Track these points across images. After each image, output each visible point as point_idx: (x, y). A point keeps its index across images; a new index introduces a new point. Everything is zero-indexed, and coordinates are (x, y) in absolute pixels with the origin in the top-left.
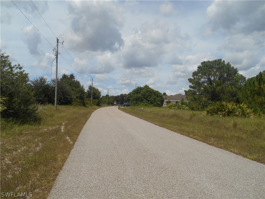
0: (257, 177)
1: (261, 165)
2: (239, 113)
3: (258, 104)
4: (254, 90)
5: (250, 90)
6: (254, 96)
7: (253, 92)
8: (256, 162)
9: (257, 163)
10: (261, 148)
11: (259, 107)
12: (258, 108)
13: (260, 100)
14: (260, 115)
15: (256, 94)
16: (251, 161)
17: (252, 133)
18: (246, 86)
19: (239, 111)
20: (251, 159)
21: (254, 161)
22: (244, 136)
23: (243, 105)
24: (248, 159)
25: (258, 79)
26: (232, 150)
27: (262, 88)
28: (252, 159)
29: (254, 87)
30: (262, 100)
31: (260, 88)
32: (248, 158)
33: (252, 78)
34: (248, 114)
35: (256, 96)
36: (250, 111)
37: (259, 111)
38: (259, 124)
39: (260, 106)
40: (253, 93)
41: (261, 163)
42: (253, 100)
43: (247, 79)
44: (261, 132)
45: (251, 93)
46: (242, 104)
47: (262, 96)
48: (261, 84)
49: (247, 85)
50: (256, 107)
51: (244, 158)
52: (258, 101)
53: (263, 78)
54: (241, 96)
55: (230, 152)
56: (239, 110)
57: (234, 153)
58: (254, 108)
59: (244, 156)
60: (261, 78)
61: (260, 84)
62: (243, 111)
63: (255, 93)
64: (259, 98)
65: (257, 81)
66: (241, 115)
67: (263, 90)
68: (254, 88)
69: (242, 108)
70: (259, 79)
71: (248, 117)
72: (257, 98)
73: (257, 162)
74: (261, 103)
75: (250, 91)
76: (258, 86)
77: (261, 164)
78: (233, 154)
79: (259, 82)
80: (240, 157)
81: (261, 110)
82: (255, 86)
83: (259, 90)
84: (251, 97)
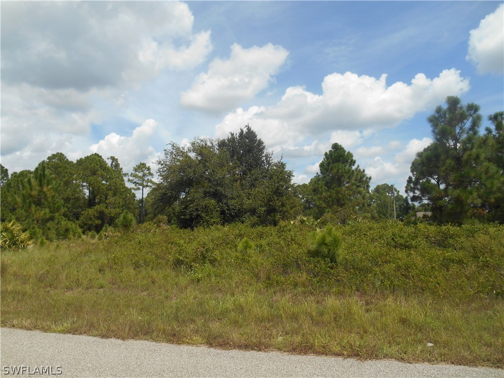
0: (89, 365)
2: (5, 242)
3: (38, 221)
4: (31, 196)
5: (23, 195)
6: (30, 208)
7: (28, 199)
8: (70, 336)
9: (74, 336)
10: (68, 305)
11: (39, 228)
12: (38, 230)
13: (41, 214)
14: (42, 243)
15: (34, 202)
16: (62, 335)
17: (40, 280)
18: (10, 187)
19: (5, 237)
20: (59, 332)
21: (66, 335)
22: (28, 288)
23: (12, 225)
24: (54, 334)
25: (39, 175)
26: (15, 322)
27: (44, 193)
28: (64, 332)
29: (31, 190)
30: (45, 214)
31: (41, 191)
32: (55, 332)
33: (23, 174)
34: (22, 242)
35: (33, 206)
36: (26, 236)
37: (39, 236)
38: (50, 260)
39: (41, 226)
40: (28, 201)
41: (81, 334)
42: (28, 214)
43: (10, 173)
44: (57, 275)
45: (24, 201)
46: (12, 223)
47: (45, 208)
48: (44, 184)
49: (12, 185)
50: (34, 228)
51: (46, 334)
52: (37, 216)
53: (47, 175)
55: (12, 330)
56: (4, 234)
57: (21, 328)
58: (30, 231)
59: (45, 330)
60: (44, 174)
61: (41, 185)
62: (13, 237)
63: (32, 200)
64: (38, 210)
65: (36, 178)
66: (10, 247)
67: (46, 195)
68: (29, 191)
69: (11, 232)
70: (41, 175)
71: (24, 248)
72: (35, 211)
73: (73, 334)
74: (42, 220)
75: (22, 197)
76: (38, 188)
77: (81, 336)
78: (19, 331)
79: (40, 181)
80: (38, 335)
81: (43, 234)
82: (33, 189)
83: (39, 195)
84: (25, 208)
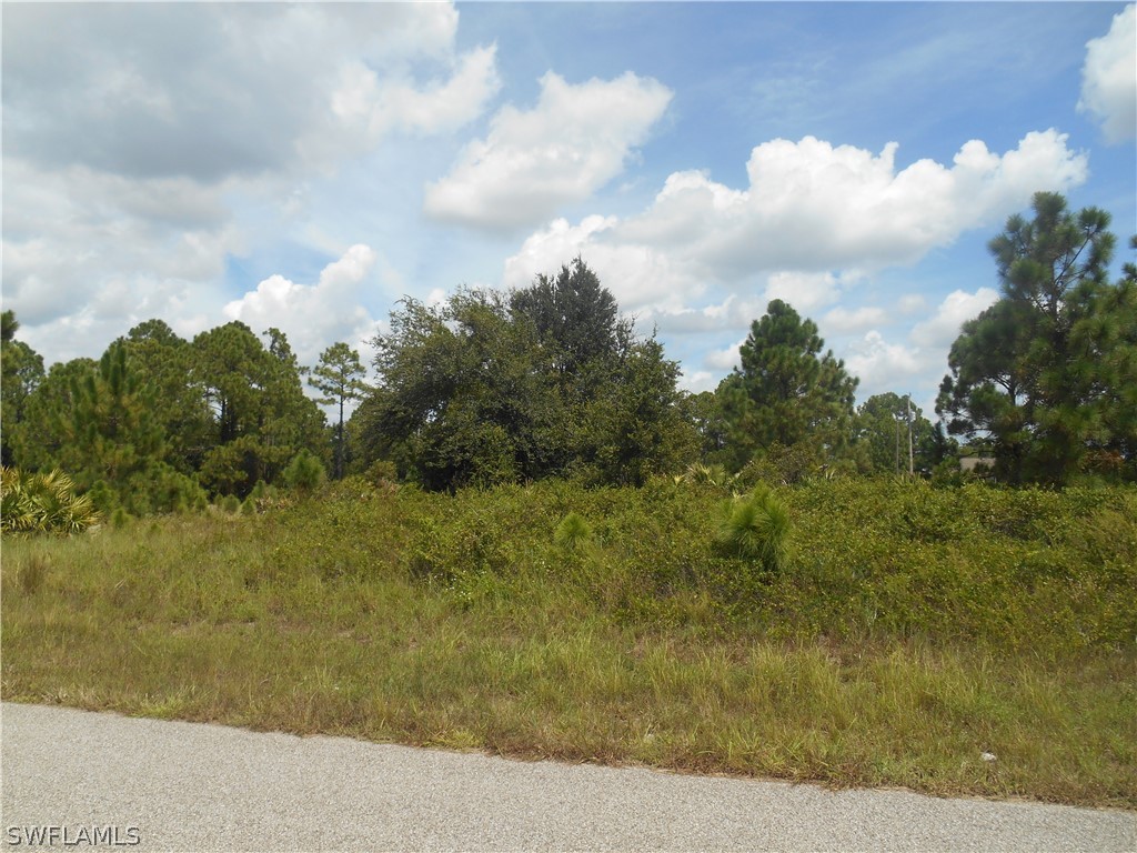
0: (225, 790)
1: (210, 731)
2: (39, 517)
3: (109, 473)
4: (93, 415)
5: (77, 413)
6: (92, 440)
7: (89, 422)
8: (183, 724)
9: (191, 725)
10: (178, 656)
11: (113, 486)
12: (110, 491)
13: (117, 457)
14: (120, 522)
15: (101, 430)
16: (164, 723)
17: (116, 602)
18: (49, 397)
19: (38, 507)
20: (159, 716)
21: (174, 722)
22: (89, 619)
23: (54, 480)
24: (149, 721)
25: (111, 369)
26: (62, 693)
27: (124, 409)
29: (95, 401)
30: (126, 456)
31: (116, 405)
32: (149, 715)
33: (75, 367)
34: (76, 518)
35: (100, 438)
36: (84, 505)
37: (112, 504)
38: (138, 559)
39: (117, 483)
40: (88, 428)
41: (206, 721)
42: (89, 456)
43: (48, 364)
44: (154, 592)
45: (79, 428)
46: (52, 476)
47: (126, 442)
48: (122, 389)
49: (52, 392)
50: (100, 487)
51: (129, 720)
52: (107, 460)
53: (128, 369)
54: (22, 439)
55: (55, 709)
56: (35, 500)
57: (76, 706)
58: (93, 493)
59: (128, 711)
60: (123, 366)
61: (116, 392)
62: (56, 505)
63: (96, 426)
64: (111, 447)
65: (106, 376)
66: (48, 528)
67: (127, 414)
68: (91, 405)
69: (53, 496)
70: (116, 369)
71: (82, 530)
72: (105, 450)
73: (189, 721)
74: (119, 470)
75: (74, 418)
76: (109, 398)
77: (207, 727)
78: (71, 713)
79: (115, 384)
80: (111, 719)
81: (122, 500)
82: (99, 400)
83: (112, 414)
84: (81, 442)
